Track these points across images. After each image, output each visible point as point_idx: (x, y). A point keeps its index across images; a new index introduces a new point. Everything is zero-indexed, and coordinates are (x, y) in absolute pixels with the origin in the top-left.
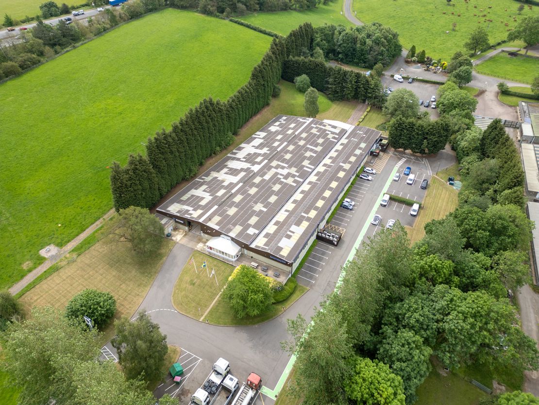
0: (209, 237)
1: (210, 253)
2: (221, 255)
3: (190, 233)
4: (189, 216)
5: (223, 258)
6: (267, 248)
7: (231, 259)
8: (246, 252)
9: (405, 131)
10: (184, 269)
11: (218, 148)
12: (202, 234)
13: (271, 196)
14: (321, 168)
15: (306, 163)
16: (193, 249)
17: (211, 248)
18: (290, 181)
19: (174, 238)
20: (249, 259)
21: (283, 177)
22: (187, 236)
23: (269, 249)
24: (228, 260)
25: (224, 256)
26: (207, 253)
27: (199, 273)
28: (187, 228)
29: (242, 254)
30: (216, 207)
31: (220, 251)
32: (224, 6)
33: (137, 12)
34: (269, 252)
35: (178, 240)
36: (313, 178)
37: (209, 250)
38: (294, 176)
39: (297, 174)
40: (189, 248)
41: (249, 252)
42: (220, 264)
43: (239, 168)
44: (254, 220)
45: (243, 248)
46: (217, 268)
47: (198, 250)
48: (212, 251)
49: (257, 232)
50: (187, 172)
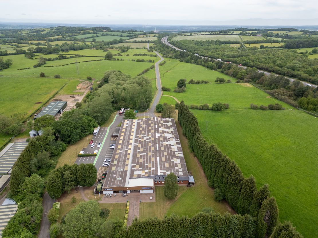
13: (142, 130)
14: (131, 147)
15: (140, 145)
18: (140, 136)
21: (144, 136)
36: (132, 142)
38: (140, 138)
39: (139, 140)
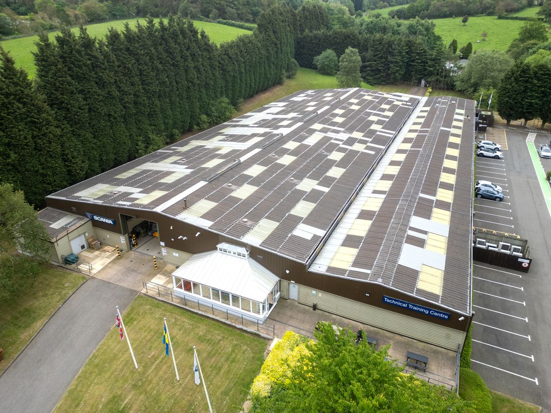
0: (184, 255)
1: (184, 301)
2: (219, 304)
3: (133, 254)
4: (129, 203)
5: (227, 315)
6: (368, 271)
7: (251, 315)
8: (295, 290)
9: (535, 82)
10: (95, 357)
11: (204, 117)
12: (164, 251)
13: (331, 168)
16: (133, 292)
17: (188, 285)
18: (359, 148)
19: (84, 267)
20: (305, 312)
21: (342, 143)
22: (122, 261)
23: (376, 275)
24: (242, 320)
25: (231, 307)
26: (176, 302)
27: (146, 367)
28: (123, 240)
29: (282, 298)
30: (202, 184)
31: (216, 292)
32: (210, 8)
33: (98, 15)
34: (379, 281)
35: (94, 272)
37: (182, 292)
38: (363, 142)
39: (369, 140)
40: (123, 289)
41: (305, 290)
42: (217, 335)
43: (249, 134)
44: (303, 209)
45: (288, 278)
46: (209, 348)
47: (150, 293)
48: (191, 295)
49: (321, 233)
50: (140, 143)
